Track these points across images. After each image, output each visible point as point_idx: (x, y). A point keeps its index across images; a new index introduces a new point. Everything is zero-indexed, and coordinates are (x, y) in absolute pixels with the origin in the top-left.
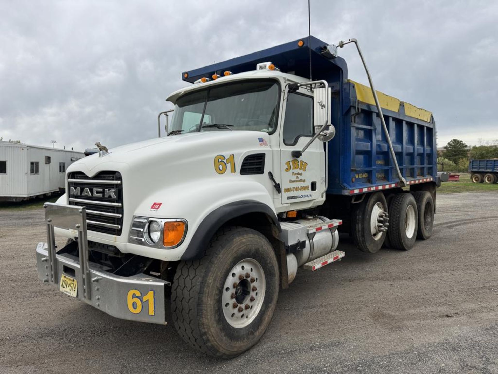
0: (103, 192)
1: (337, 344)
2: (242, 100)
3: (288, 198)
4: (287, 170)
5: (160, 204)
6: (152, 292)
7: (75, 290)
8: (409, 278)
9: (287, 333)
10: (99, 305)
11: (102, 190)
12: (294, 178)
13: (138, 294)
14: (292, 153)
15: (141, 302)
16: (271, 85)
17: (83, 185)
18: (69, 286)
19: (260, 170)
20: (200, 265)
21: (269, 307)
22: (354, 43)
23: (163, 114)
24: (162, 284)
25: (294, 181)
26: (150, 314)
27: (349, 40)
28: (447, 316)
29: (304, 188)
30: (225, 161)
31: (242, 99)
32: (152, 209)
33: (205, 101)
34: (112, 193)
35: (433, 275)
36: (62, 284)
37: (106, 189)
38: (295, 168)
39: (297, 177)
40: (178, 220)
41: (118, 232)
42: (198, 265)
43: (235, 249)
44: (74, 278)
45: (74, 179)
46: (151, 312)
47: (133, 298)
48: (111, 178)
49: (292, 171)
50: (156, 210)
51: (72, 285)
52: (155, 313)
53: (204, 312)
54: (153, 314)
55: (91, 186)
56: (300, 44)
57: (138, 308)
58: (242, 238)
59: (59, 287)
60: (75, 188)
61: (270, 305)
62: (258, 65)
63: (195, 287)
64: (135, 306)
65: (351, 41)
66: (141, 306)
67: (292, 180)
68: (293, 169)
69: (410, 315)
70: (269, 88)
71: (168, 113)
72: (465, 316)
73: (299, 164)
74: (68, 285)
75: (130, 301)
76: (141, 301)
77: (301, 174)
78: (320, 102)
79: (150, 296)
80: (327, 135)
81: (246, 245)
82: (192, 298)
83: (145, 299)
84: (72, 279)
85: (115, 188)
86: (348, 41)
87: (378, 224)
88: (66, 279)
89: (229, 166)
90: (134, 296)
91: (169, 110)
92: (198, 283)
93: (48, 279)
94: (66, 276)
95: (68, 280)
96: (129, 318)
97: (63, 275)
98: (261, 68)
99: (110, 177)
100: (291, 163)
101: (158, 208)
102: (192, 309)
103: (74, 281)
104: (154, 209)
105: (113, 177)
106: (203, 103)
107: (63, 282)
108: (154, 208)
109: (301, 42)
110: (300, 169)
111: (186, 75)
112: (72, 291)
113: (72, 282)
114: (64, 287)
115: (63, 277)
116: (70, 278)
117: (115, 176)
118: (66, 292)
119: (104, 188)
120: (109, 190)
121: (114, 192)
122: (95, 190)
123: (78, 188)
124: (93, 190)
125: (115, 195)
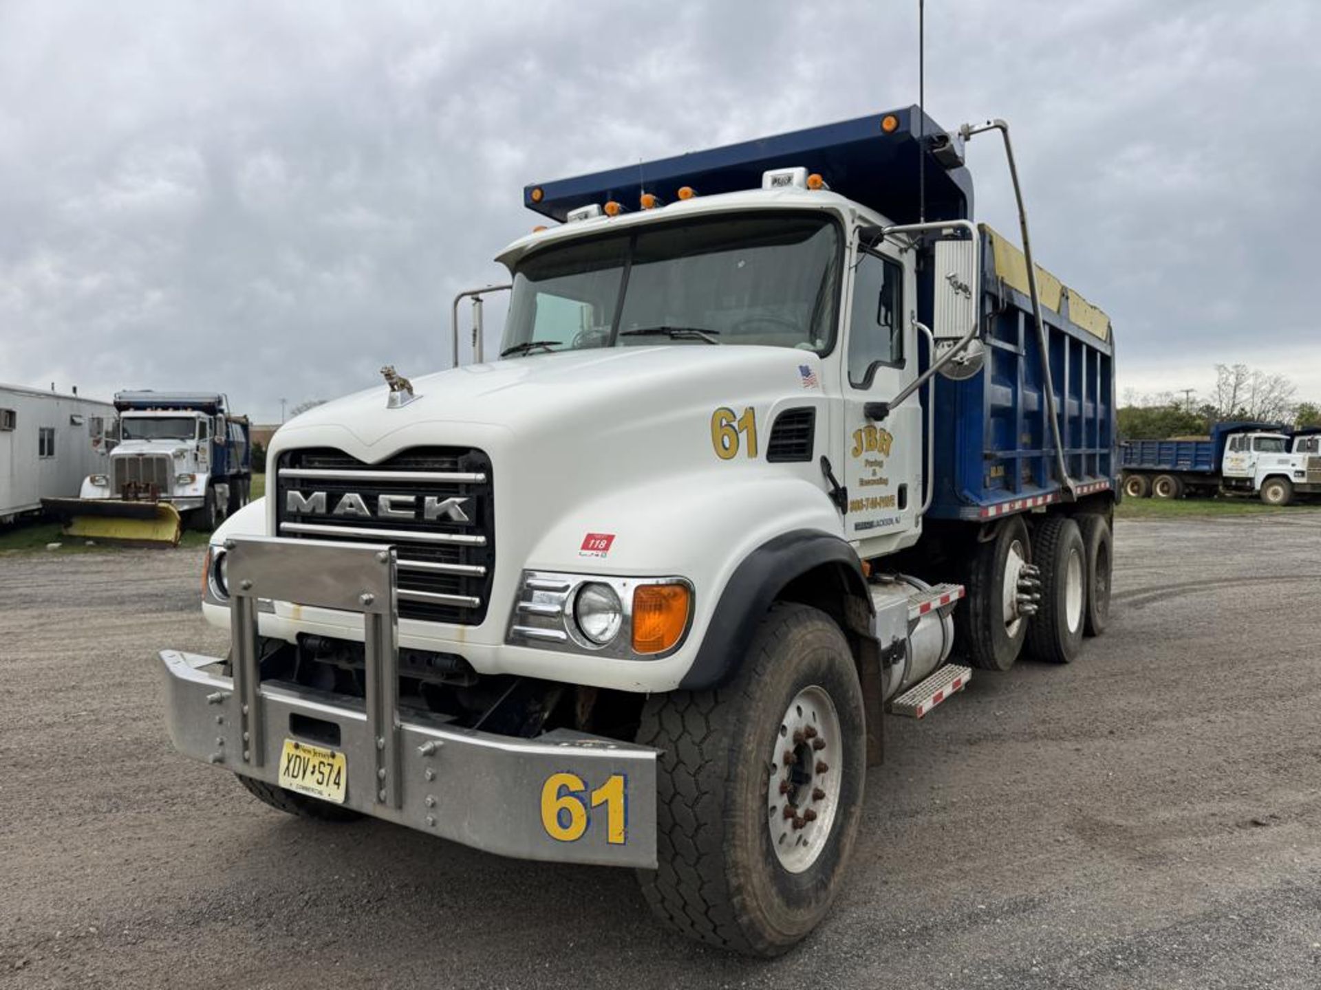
0: (419, 506)
1: (1029, 905)
2: (741, 265)
3: (858, 527)
4: (857, 452)
5: (610, 538)
6: (622, 778)
7: (338, 784)
8: (1111, 732)
9: (886, 883)
10: (434, 824)
11: (411, 499)
12: (868, 476)
13: (576, 784)
14: (865, 408)
15: (586, 808)
16: (815, 229)
17: (336, 489)
18: (313, 773)
19: (803, 451)
20: (717, 702)
21: (851, 814)
22: (999, 130)
23: (469, 298)
24: (651, 755)
25: (868, 483)
26: (610, 841)
27: (989, 123)
28: (1256, 823)
29: (886, 501)
30: (735, 424)
31: (741, 260)
32: (585, 552)
33: (623, 265)
34: (454, 506)
35: (1161, 723)
36: (288, 768)
37: (428, 499)
38: (871, 447)
39: (874, 473)
40: (662, 581)
41: (476, 616)
42: (713, 704)
43: (796, 660)
44: (335, 748)
45: (302, 467)
46: (616, 833)
47: (559, 796)
48: (447, 466)
49: (865, 455)
50: (600, 553)
51: (326, 770)
52: (626, 838)
53: (739, 831)
54: (622, 841)
55: (370, 490)
56: (889, 125)
57: (573, 824)
58: (803, 632)
59: (278, 776)
60: (307, 495)
61: (853, 809)
62: (768, 176)
63: (711, 763)
64: (564, 820)
65: (992, 125)
66: (585, 819)
67: (866, 478)
68: (867, 451)
69: (1164, 823)
70: (811, 235)
71: (481, 296)
72: (1296, 824)
73: (878, 436)
74: (310, 769)
75: (550, 806)
76: (585, 805)
77: (880, 464)
78: (954, 276)
79: (612, 792)
80: (966, 363)
81: (814, 650)
82: (706, 793)
83: (597, 798)
84: (329, 752)
85: (463, 492)
86: (985, 126)
87: (1019, 596)
88: (299, 752)
89: (743, 436)
90: (563, 791)
91: (485, 287)
92: (720, 753)
93: (223, 754)
94: (300, 744)
95: (307, 756)
96: (545, 853)
97: (287, 741)
98: (775, 181)
99: (443, 462)
100: (863, 434)
101: (606, 548)
102: (706, 824)
103: (333, 756)
104: (595, 552)
105: (456, 463)
106: (620, 270)
107: (289, 761)
108: (593, 548)
109: (893, 121)
110: (879, 451)
111: (536, 195)
112: (327, 785)
113: (326, 761)
114: (295, 774)
115: (288, 746)
116: (319, 749)
117: (461, 460)
118: (304, 788)
119: (420, 494)
120: (440, 501)
121: (460, 505)
122: (384, 499)
123: (316, 493)
124: (376, 498)
125: (465, 513)
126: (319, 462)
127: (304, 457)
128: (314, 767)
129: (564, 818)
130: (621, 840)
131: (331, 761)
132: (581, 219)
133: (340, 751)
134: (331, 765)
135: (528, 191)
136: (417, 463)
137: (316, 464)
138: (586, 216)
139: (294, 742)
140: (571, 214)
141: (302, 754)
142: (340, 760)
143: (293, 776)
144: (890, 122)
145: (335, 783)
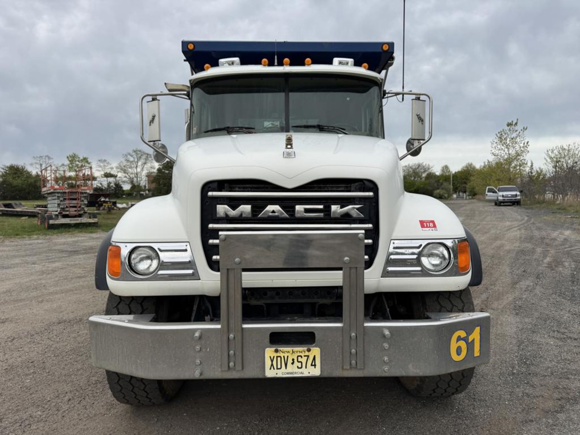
0: (327, 210)
2: (348, 99)
5: (433, 222)
6: (479, 327)
7: (315, 365)
10: (388, 371)
13: (463, 334)
15: (467, 344)
17: (258, 202)
18: (293, 363)
23: (149, 97)
26: (475, 356)
32: (423, 229)
33: (284, 91)
34: (353, 209)
36: (272, 365)
37: (333, 206)
44: (310, 345)
45: (227, 191)
46: (477, 352)
47: (457, 342)
48: (343, 189)
50: (433, 229)
51: (304, 360)
52: (480, 353)
57: (462, 353)
59: (265, 372)
62: (336, 60)
66: (466, 349)
74: (290, 361)
75: (454, 347)
78: (419, 115)
79: (476, 335)
83: (471, 339)
84: (305, 349)
85: (359, 202)
88: (278, 354)
90: (459, 339)
93: (203, 370)
94: (279, 349)
95: (286, 355)
96: (451, 369)
97: (268, 349)
98: (340, 63)
101: (435, 226)
103: (308, 350)
104: (430, 229)
106: (282, 94)
107: (272, 361)
108: (427, 227)
111: (191, 47)
112: (306, 367)
113: (302, 355)
114: (279, 367)
115: (269, 352)
116: (296, 349)
117: (353, 186)
118: (288, 373)
119: (327, 204)
120: (341, 208)
121: (358, 209)
122: (299, 208)
123: (242, 206)
124: (294, 208)
125: (361, 213)
126: (239, 188)
127: (226, 185)
128: (293, 360)
129: (459, 351)
130: (478, 354)
131: (307, 353)
132: (229, 65)
133: (316, 346)
134: (308, 356)
135: (185, 44)
136: (320, 187)
137: (237, 189)
138: (233, 63)
139: (273, 349)
140: (221, 61)
141: (282, 355)
142: (316, 351)
143: (277, 369)
144: (386, 47)
145: (312, 365)
